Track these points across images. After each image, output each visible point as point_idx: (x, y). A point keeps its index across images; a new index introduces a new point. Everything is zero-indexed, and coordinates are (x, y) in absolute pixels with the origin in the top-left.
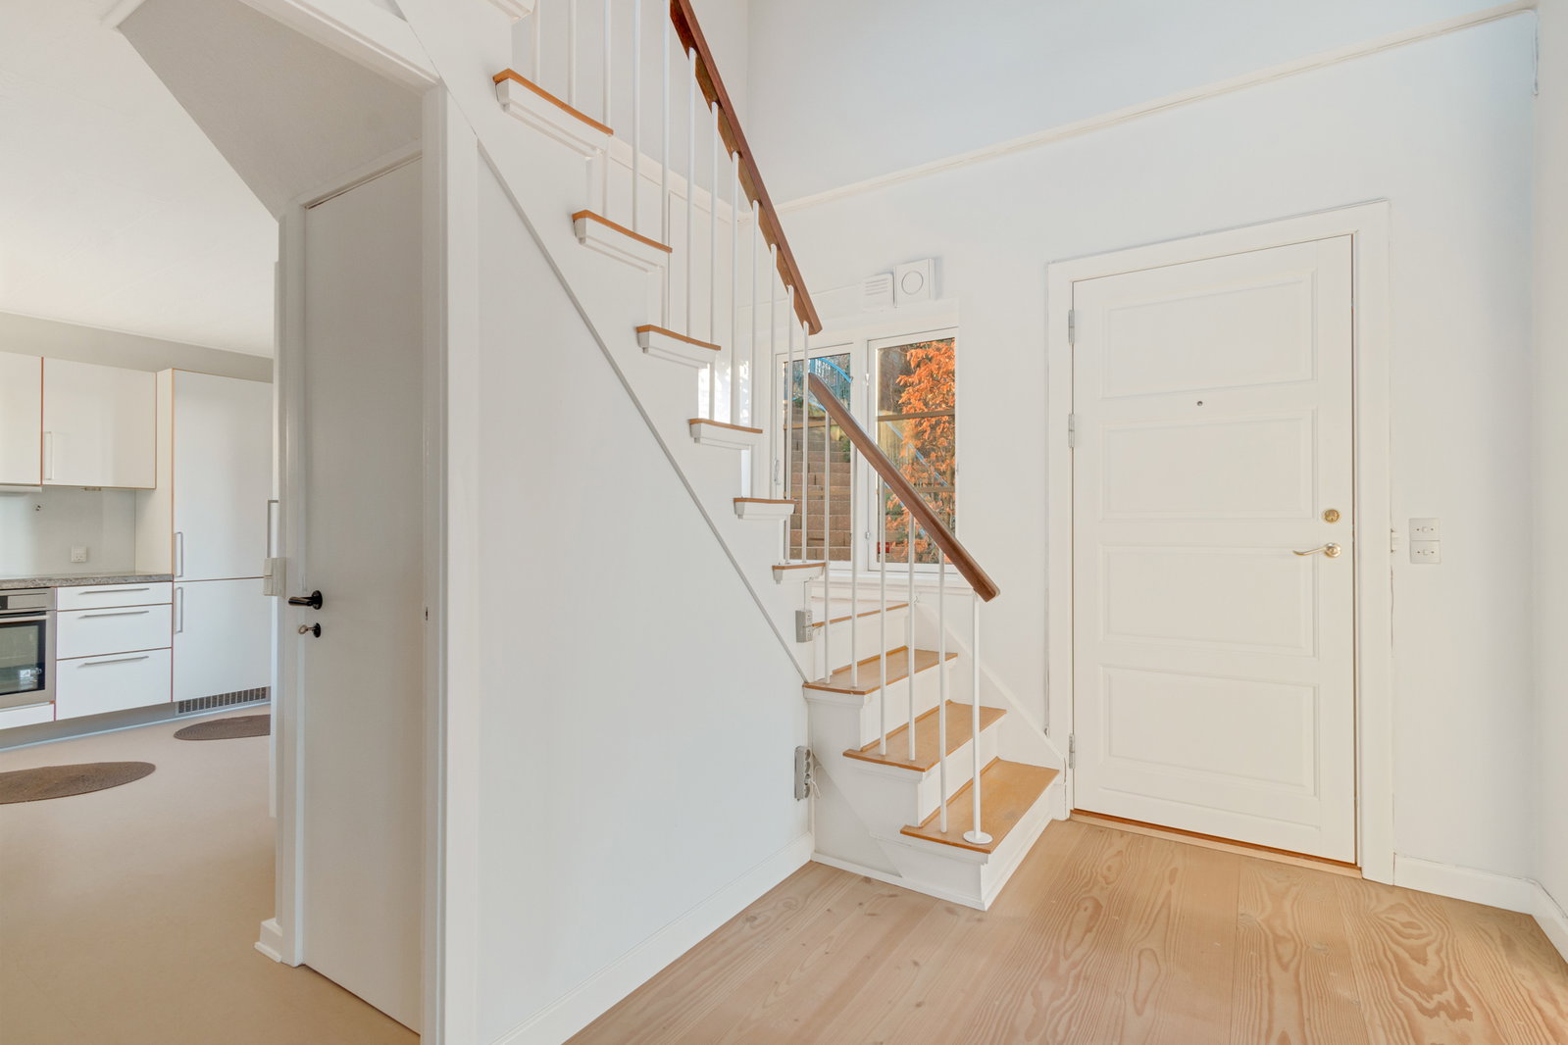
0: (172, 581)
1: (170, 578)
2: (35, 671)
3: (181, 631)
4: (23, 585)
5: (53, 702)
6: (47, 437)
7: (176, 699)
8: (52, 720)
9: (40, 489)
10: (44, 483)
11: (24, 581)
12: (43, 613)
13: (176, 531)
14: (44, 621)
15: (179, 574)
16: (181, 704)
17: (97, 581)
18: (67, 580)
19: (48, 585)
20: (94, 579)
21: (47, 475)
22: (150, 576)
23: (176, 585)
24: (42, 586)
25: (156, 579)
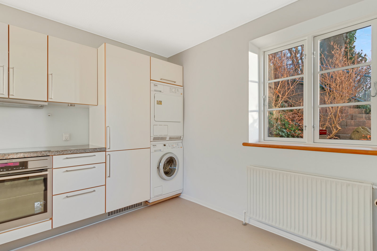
0: (105, 151)
1: (103, 150)
2: (42, 202)
3: (109, 177)
4: (35, 155)
5: (51, 219)
6: (50, 76)
7: (107, 212)
8: (51, 228)
9: (46, 104)
10: (49, 100)
11: (36, 152)
12: (46, 170)
13: (107, 126)
14: (47, 175)
15: (108, 147)
16: (109, 213)
17: (72, 152)
18: (57, 151)
19: (48, 154)
20: (70, 150)
21: (50, 97)
22: (96, 149)
23: (107, 153)
24: (45, 155)
25: (99, 150)
